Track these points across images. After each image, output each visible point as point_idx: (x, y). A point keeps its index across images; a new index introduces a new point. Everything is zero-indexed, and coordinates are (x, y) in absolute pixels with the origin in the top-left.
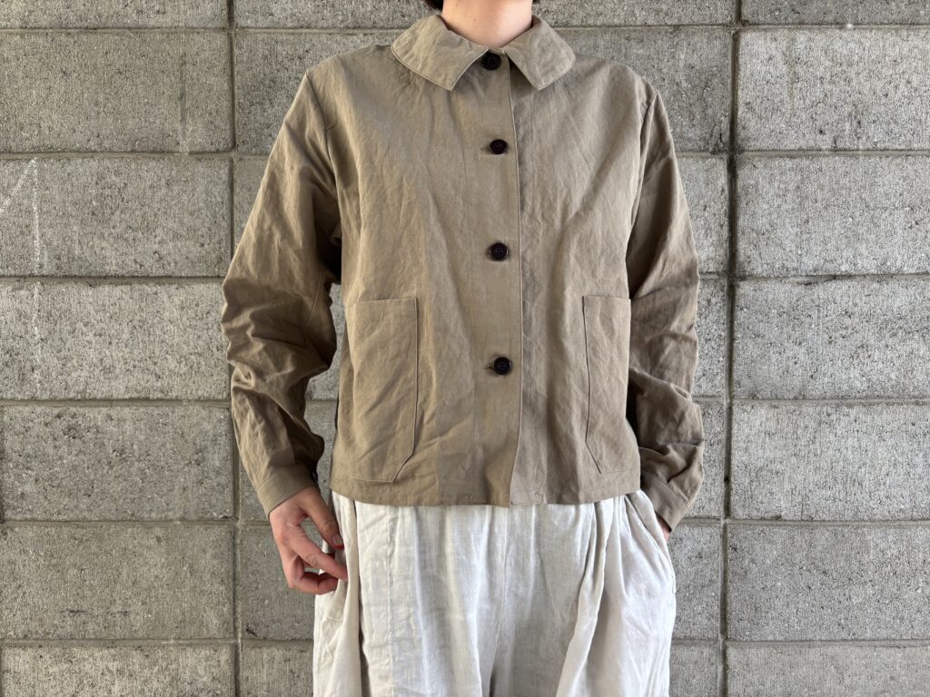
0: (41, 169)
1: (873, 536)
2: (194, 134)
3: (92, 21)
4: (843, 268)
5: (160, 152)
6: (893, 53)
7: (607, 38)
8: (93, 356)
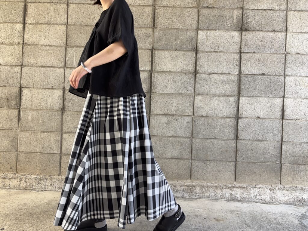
0: (76, 49)
1: (219, 120)
3: (86, 24)
4: (215, 72)
6: (225, 35)
7: (175, 30)
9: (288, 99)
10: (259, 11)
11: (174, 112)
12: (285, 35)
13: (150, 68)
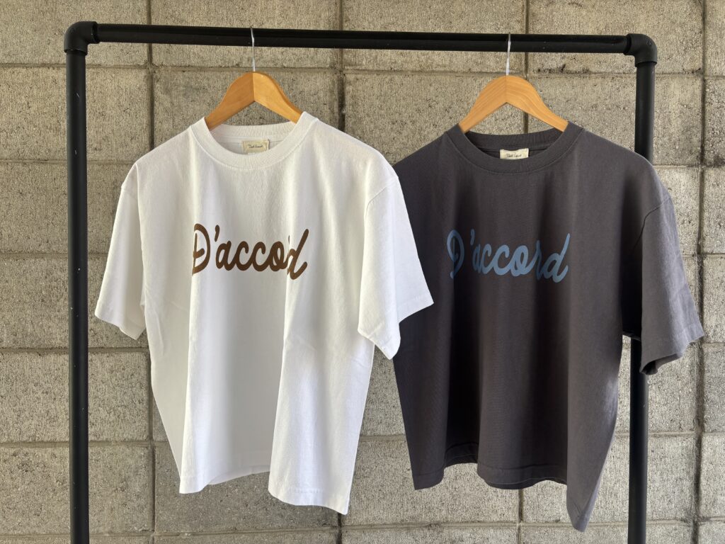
11: (444, 512)
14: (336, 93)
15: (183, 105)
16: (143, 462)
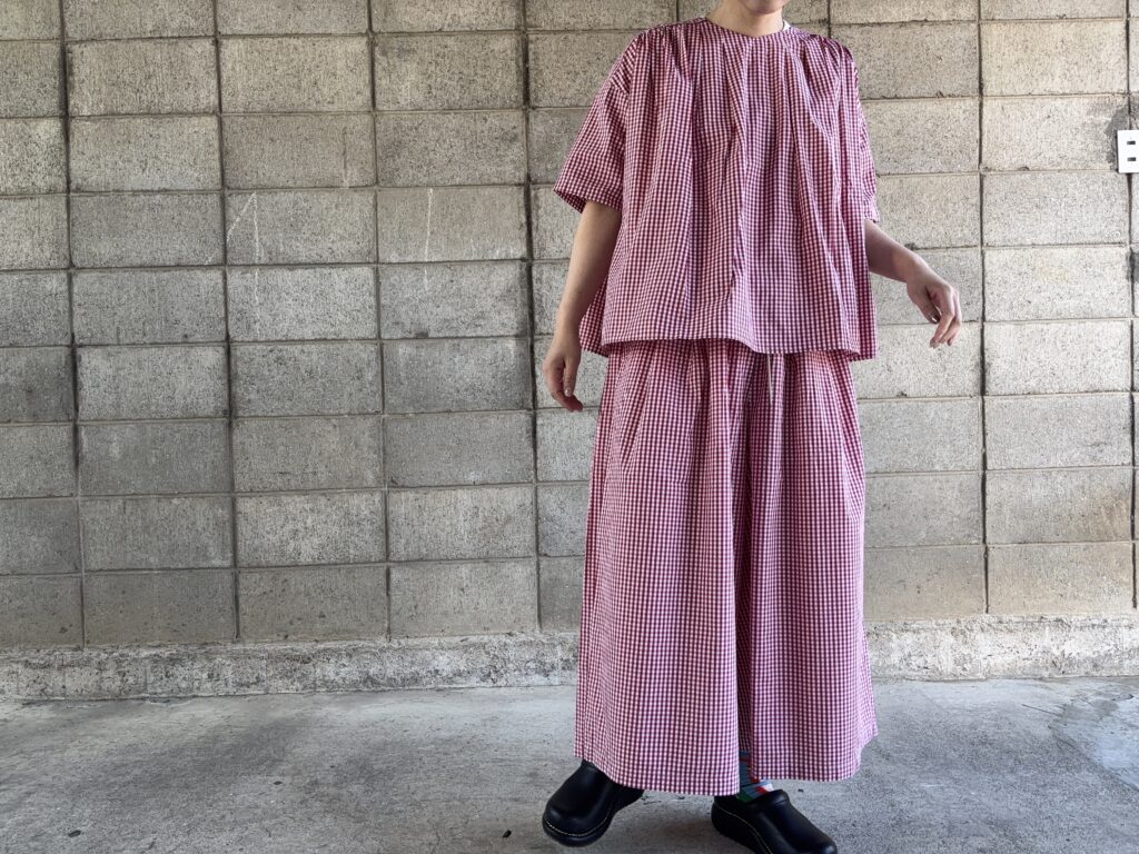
0: (258, 199)
2: (352, 176)
3: (288, 108)
5: (330, 187)
8: (291, 313)
9: (996, 326)
10: (884, 27)
12: (978, 108)
13: (525, 249)
14: (520, 50)
15: (398, 64)
16: (374, 356)
